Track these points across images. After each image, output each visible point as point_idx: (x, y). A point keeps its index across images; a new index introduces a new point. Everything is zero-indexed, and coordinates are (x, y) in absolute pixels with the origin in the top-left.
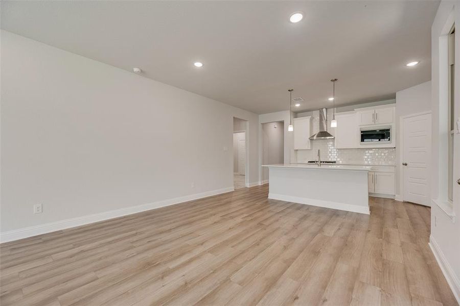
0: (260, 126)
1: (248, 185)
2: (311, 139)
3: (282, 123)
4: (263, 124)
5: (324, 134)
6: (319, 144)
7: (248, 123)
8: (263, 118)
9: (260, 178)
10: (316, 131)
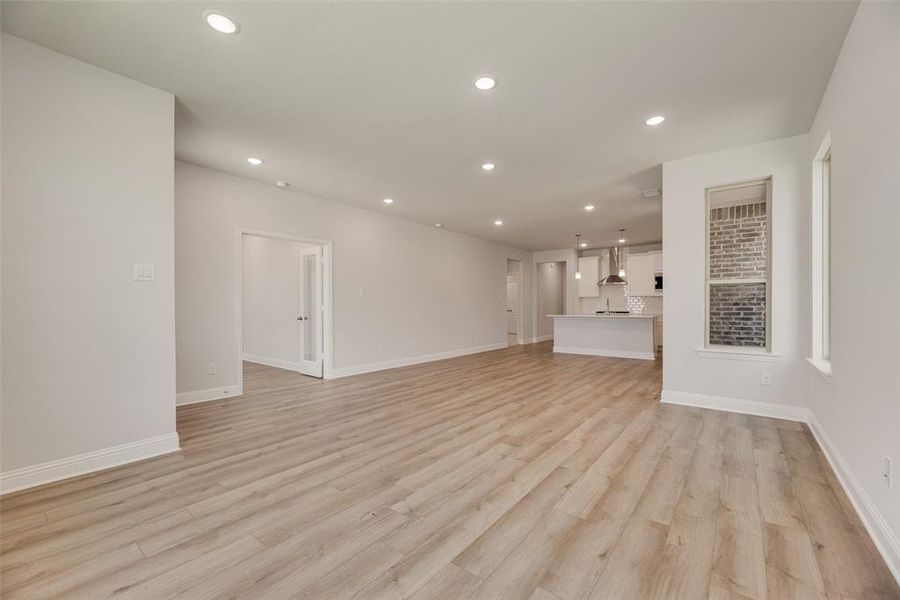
0: (535, 267)
1: (521, 342)
2: (600, 284)
3: (562, 265)
4: (538, 264)
5: (614, 279)
6: (610, 291)
7: (521, 264)
8: (537, 257)
9: (535, 334)
10: (606, 274)
